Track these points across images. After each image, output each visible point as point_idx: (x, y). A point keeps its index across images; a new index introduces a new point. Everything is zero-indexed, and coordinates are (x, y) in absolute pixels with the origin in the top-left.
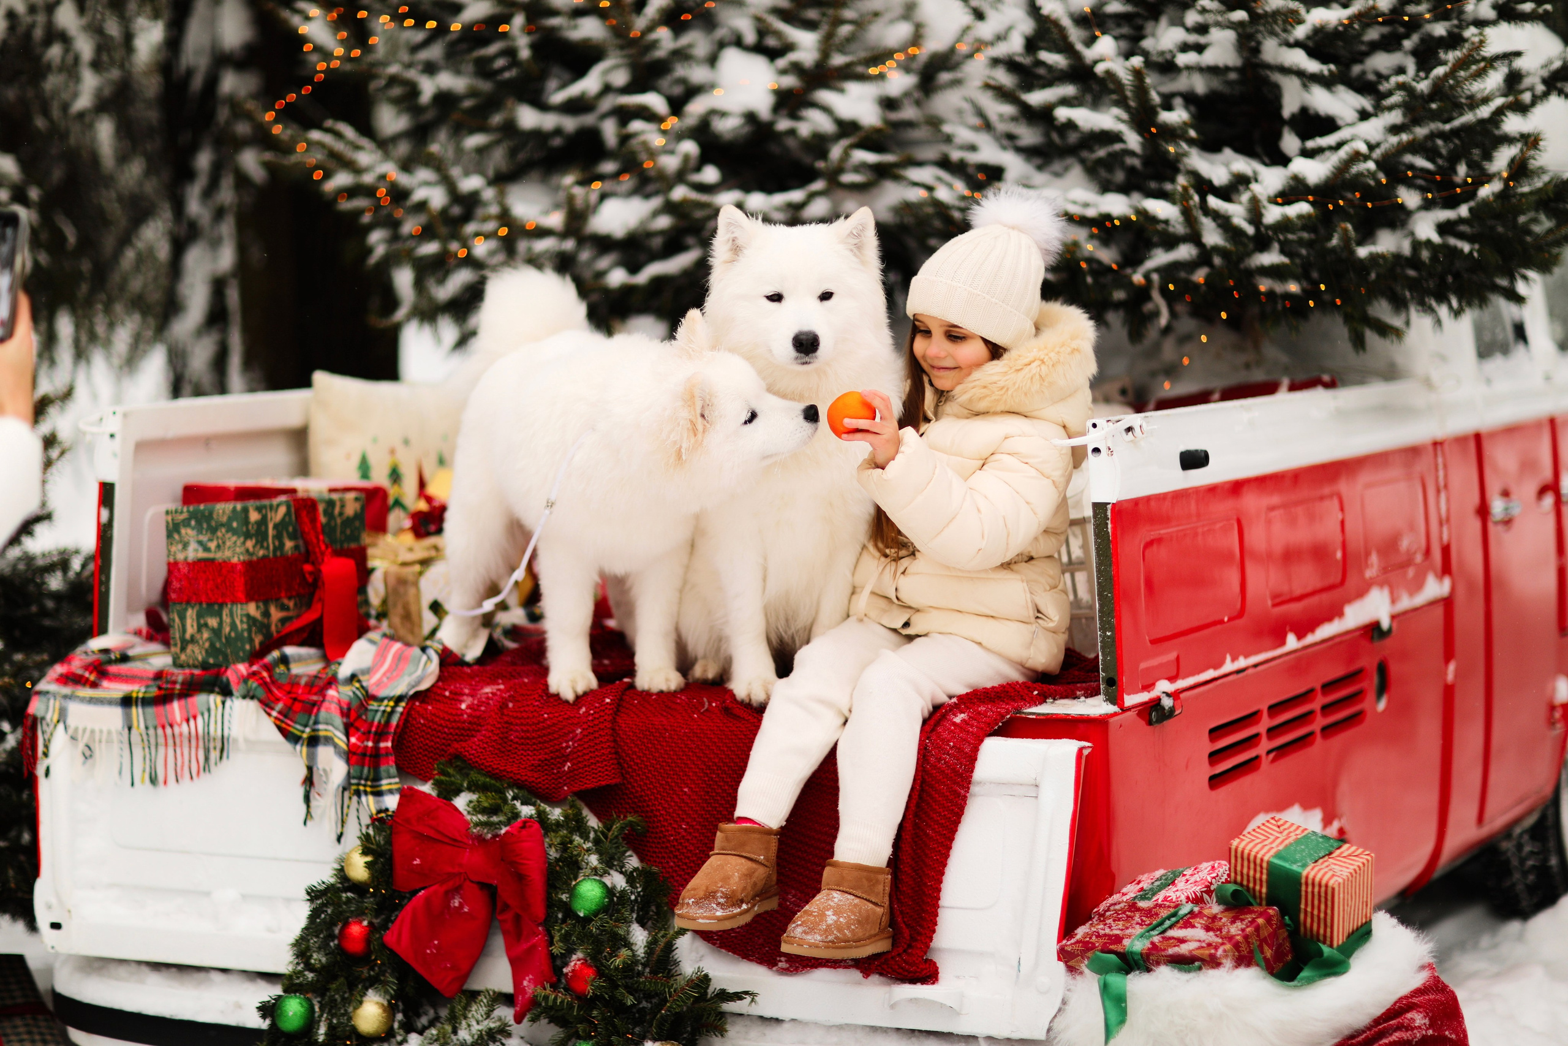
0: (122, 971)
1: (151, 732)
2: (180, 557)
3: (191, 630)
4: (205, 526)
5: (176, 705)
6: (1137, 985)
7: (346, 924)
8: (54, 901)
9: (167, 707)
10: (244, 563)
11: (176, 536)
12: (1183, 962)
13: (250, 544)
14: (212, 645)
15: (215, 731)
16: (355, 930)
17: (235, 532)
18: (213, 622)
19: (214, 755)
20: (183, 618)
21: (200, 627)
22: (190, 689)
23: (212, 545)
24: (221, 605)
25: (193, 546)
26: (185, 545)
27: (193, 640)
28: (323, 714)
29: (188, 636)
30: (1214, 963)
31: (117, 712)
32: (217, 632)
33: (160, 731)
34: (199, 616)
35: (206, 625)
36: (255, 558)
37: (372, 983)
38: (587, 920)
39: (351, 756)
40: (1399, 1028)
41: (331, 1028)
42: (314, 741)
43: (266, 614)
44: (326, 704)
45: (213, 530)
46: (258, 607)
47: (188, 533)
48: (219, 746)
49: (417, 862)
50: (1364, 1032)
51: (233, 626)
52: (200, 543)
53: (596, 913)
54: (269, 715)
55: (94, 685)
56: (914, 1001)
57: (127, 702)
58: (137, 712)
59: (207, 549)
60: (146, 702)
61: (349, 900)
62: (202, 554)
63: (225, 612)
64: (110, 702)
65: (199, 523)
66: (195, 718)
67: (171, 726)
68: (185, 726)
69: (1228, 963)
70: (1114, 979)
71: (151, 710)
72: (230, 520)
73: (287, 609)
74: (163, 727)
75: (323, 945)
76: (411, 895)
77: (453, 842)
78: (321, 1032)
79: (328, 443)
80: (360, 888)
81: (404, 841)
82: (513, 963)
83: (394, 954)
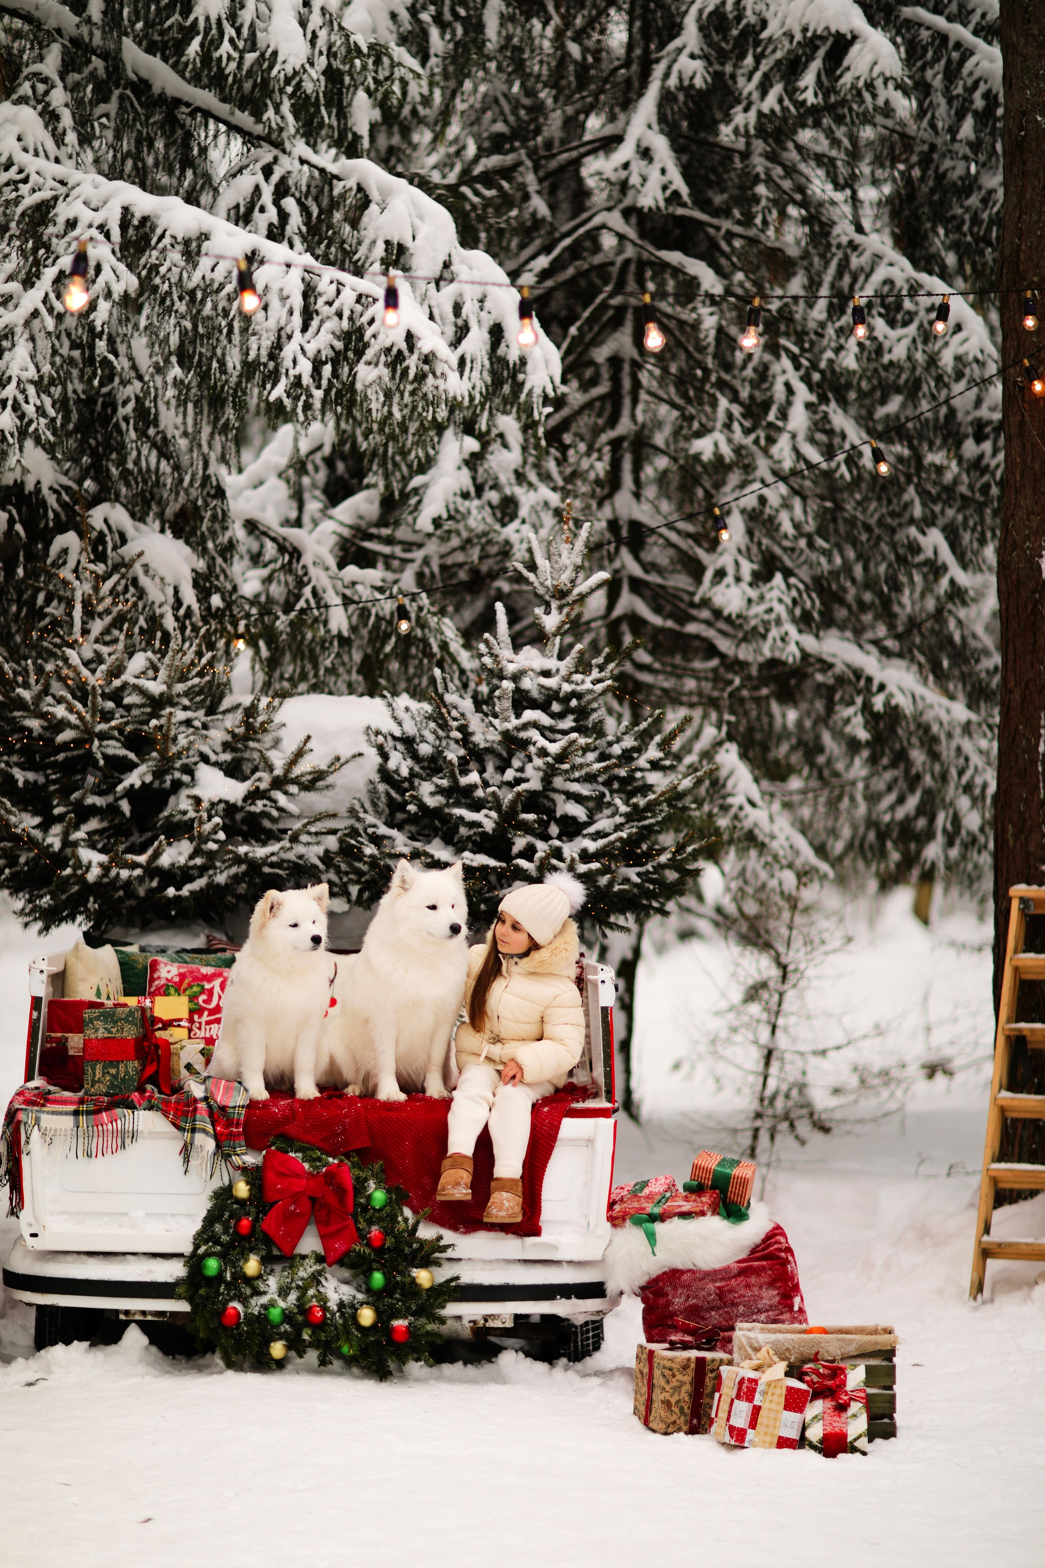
0: (69, 1258)
1: (90, 1128)
2: (93, 1036)
3: (98, 1076)
4: (109, 1020)
5: (104, 1114)
6: (659, 1227)
7: (238, 1221)
8: (32, 1221)
9: (99, 1115)
10: (135, 1039)
11: (90, 1026)
12: (685, 1215)
14: (112, 1083)
15: (129, 1127)
16: (245, 1222)
17: (130, 1023)
18: (113, 1071)
19: (128, 1141)
20: (94, 1069)
21: (105, 1074)
22: (109, 1107)
23: (114, 1030)
24: (118, 1062)
25: (101, 1030)
26: (97, 1030)
27: (99, 1081)
28: (198, 1116)
29: (96, 1078)
30: (703, 1213)
31: (71, 1119)
32: (115, 1077)
33: (95, 1128)
34: (104, 1068)
35: (108, 1072)
37: (251, 1250)
38: (381, 1210)
39: (217, 1137)
41: (232, 1274)
42: (193, 1130)
44: (197, 1110)
45: (115, 1022)
47: (99, 1024)
48: (131, 1135)
49: (279, 1186)
50: (760, 1244)
51: (127, 1073)
52: (106, 1029)
53: (384, 1207)
54: (167, 1117)
55: (43, 1105)
56: (535, 1245)
57: (76, 1113)
58: (83, 1119)
59: (109, 1032)
60: (88, 1113)
61: (237, 1208)
62: (107, 1035)
63: (121, 1066)
64: (66, 1113)
65: (106, 1018)
66: (116, 1120)
67: (102, 1125)
68: (110, 1125)
69: (709, 1213)
70: (649, 1225)
71: (91, 1117)
74: (97, 1126)
75: (226, 1231)
76: (272, 1205)
77: (298, 1176)
78: (228, 1277)
79: (82, 980)
80: (241, 1202)
81: (270, 1176)
82: (324, 1238)
83: (265, 1234)
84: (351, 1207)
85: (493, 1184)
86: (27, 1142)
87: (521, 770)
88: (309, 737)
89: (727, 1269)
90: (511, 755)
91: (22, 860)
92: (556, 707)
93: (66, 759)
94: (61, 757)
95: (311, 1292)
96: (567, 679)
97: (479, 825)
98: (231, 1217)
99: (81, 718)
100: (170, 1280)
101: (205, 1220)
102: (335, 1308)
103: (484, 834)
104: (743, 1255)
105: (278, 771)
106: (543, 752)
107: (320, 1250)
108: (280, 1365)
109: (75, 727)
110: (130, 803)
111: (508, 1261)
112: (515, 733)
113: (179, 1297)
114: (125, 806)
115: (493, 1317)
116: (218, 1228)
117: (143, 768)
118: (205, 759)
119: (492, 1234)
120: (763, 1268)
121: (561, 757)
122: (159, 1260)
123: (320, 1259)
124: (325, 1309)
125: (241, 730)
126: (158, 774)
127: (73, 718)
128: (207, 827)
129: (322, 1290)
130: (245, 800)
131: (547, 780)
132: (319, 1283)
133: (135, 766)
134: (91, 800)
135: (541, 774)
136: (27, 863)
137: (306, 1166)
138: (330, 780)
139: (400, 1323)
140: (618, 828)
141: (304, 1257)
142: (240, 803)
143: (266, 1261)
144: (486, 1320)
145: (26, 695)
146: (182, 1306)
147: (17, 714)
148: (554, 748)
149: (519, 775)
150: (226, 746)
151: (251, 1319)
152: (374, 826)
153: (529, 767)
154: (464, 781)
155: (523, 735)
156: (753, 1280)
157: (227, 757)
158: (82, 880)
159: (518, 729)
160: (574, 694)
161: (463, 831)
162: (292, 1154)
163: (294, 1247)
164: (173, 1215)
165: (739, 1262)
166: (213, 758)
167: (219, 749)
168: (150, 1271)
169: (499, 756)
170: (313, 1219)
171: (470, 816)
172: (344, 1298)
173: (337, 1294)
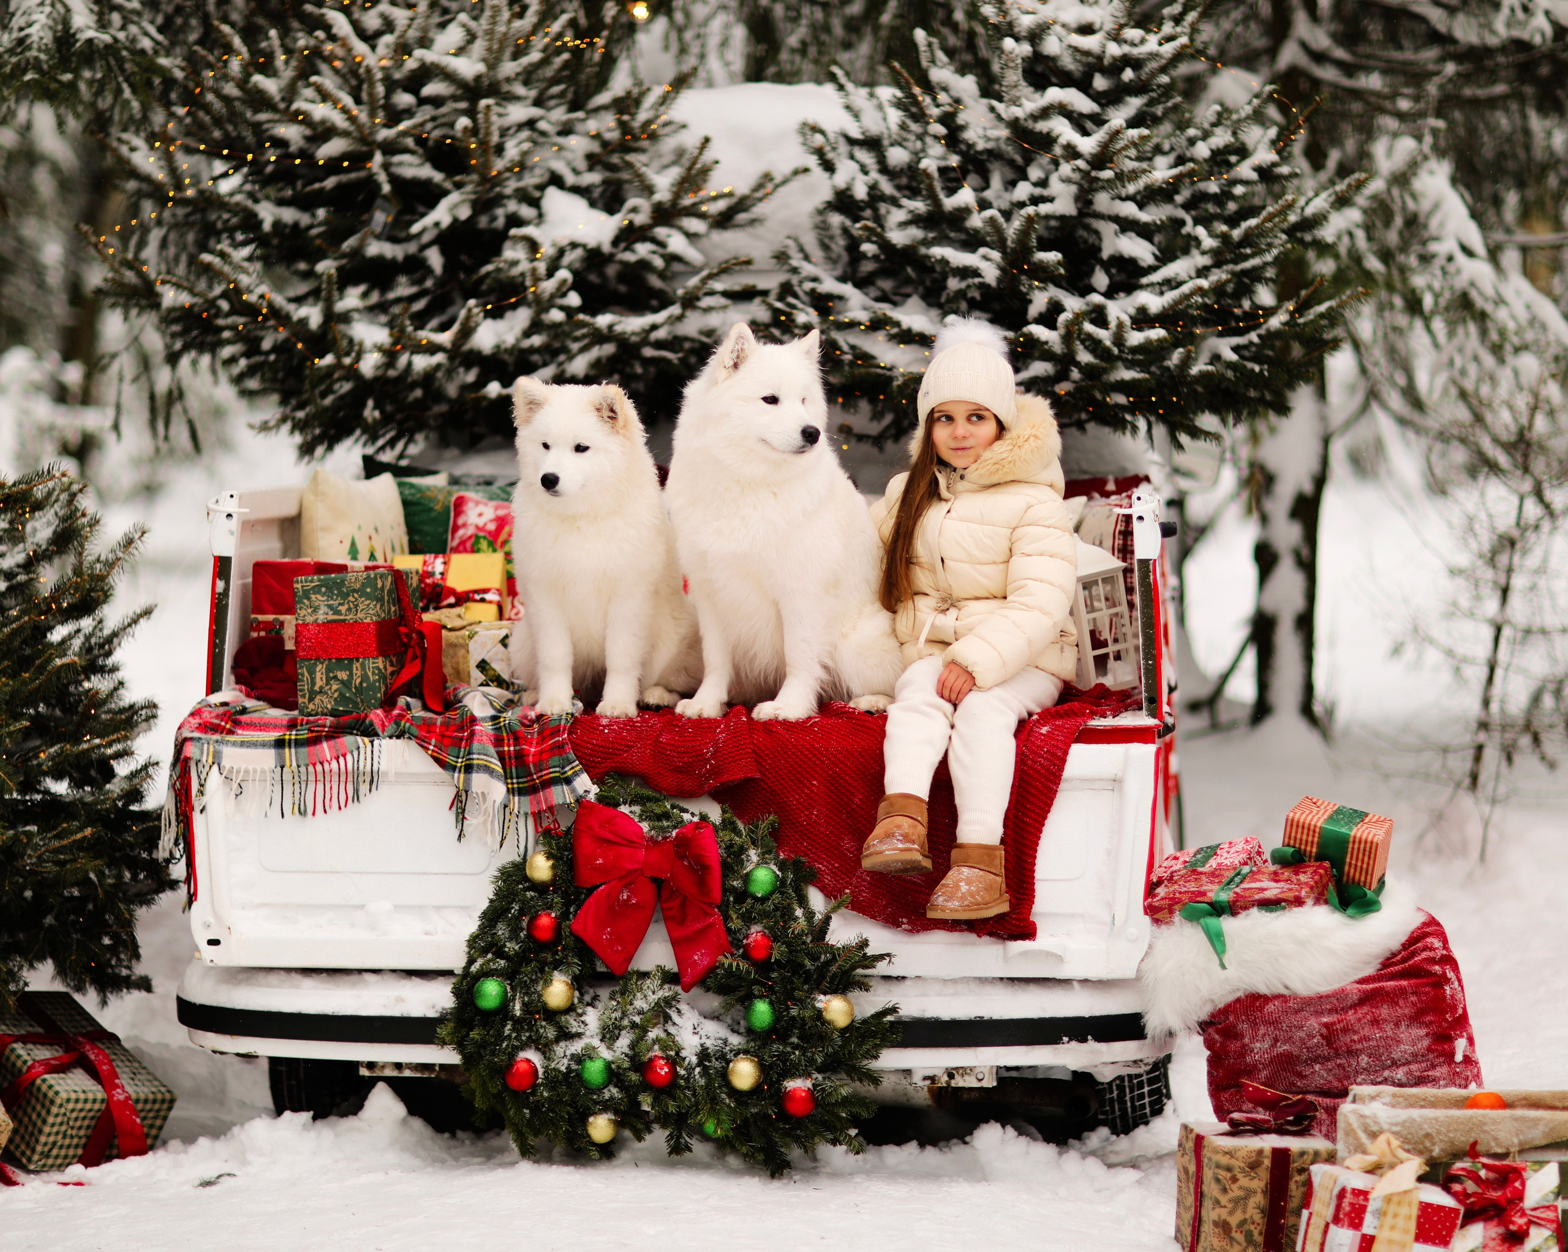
0: (273, 978)
1: (303, 769)
2: (310, 619)
3: (319, 683)
4: (334, 591)
5: (325, 745)
6: (1228, 924)
7: (534, 919)
8: (211, 920)
9: (317, 747)
10: (377, 623)
11: (305, 602)
12: (1270, 904)
13: (378, 607)
14: (341, 695)
15: (365, 765)
16: (544, 921)
17: (368, 596)
18: (343, 675)
19: (364, 788)
20: (312, 673)
21: (330, 680)
22: (335, 733)
23: (344, 609)
24: (351, 660)
25: (323, 610)
26: (316, 610)
27: (321, 691)
28: (476, 746)
29: (317, 688)
30: (1299, 902)
31: (271, 753)
32: (346, 684)
33: (311, 768)
34: (329, 670)
35: (335, 678)
36: (380, 619)
37: (556, 965)
38: (764, 900)
40: (1426, 948)
41: (524, 1005)
42: (469, 769)
43: (386, 668)
44: (477, 737)
45: (345, 596)
46: (384, 661)
47: (316, 599)
48: (368, 779)
49: (600, 861)
50: (1399, 952)
51: (365, 677)
52: (330, 607)
53: (771, 893)
54: (426, 749)
55: (230, 732)
56: (1025, 954)
57: (280, 744)
58: (290, 754)
59: (336, 612)
60: (298, 743)
61: (532, 898)
62: (331, 617)
63: (356, 665)
64: (264, 745)
65: (329, 589)
66: (344, 756)
67: (322, 763)
68: (334, 764)
69: (1310, 902)
70: (1212, 921)
71: (304, 750)
72: (363, 585)
74: (314, 765)
75: (514, 936)
76: (590, 891)
77: (631, 843)
78: (517, 1009)
79: (324, 529)
80: (541, 888)
81: (586, 845)
82: (677, 944)
83: (578, 939)
84: (717, 894)
85: (954, 853)
86: (201, 793)
87: (1043, 183)
88: (707, 140)
89: (1339, 995)
90: (1029, 160)
91: (267, 345)
92: (1100, 83)
93: (339, 186)
94: (330, 182)
95: (654, 1033)
96: (1116, 37)
97: (975, 273)
98: (522, 912)
99: (352, 119)
100: (432, 1014)
101: (485, 915)
102: (694, 1060)
103: (984, 287)
104: (1370, 971)
105: (663, 195)
106: (1072, 153)
107: (671, 965)
108: (607, 1152)
109: (345, 134)
110: (443, 252)
111: (982, 981)
112: (1030, 124)
113: (443, 1043)
114: (435, 258)
115: (964, 1071)
116: (502, 930)
117: (454, 197)
118: (556, 180)
119: (955, 937)
120: (1402, 992)
121: (1101, 159)
122: (416, 981)
123: (669, 978)
124: (674, 1061)
125: (613, 135)
126: (484, 204)
127: (339, 120)
128: (548, 286)
129: (672, 1030)
130: (615, 242)
131: (1084, 199)
132: (667, 1018)
133: (445, 193)
134: (375, 248)
135: (1073, 189)
136: (275, 349)
137: (645, 826)
138: (759, 210)
139: (797, 1085)
140: (1202, 272)
141: (645, 975)
142: (607, 248)
143: (578, 983)
144: (951, 1076)
145: (270, 86)
146: (448, 1056)
147: (263, 117)
148: (1088, 145)
149: (1038, 191)
150: (593, 161)
151: (555, 1079)
152: (815, 279)
153: (1054, 180)
154: (950, 203)
155: (1042, 126)
156: (1384, 1011)
157: (593, 178)
158: (352, 373)
159: (1036, 117)
160: (1127, 61)
161: (954, 284)
162: (624, 809)
163: (629, 959)
164: (438, 908)
165: (1361, 981)
166: (570, 179)
167: (582, 165)
168: (400, 1000)
169: (1011, 163)
170: (658, 915)
171: (958, 257)
172: (709, 1043)
173: (697, 1037)
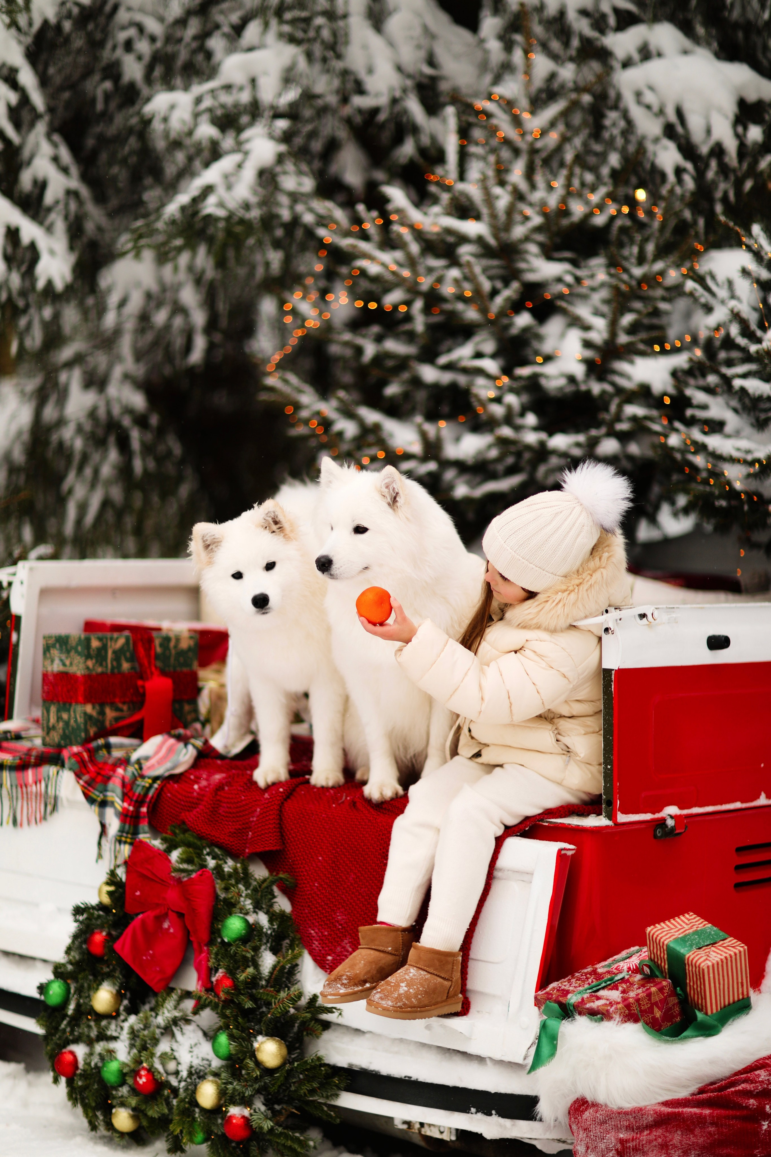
1: (14, 788)
2: (49, 669)
3: (52, 720)
4: (64, 647)
5: (30, 772)
7: (94, 934)
9: (25, 773)
10: (84, 676)
11: (48, 655)
12: (592, 1013)
13: (90, 663)
14: (64, 732)
15: (51, 790)
16: (98, 938)
17: (79, 654)
18: (65, 716)
19: (49, 808)
21: (59, 718)
23: (68, 662)
24: (70, 704)
25: (57, 662)
26: (52, 661)
28: (112, 785)
30: (609, 1016)
32: (67, 723)
33: (19, 789)
34: (57, 711)
36: (94, 673)
37: (108, 976)
38: (229, 944)
39: (124, 816)
41: (78, 1006)
42: (103, 804)
43: (102, 713)
44: (114, 779)
46: (94, 708)
47: (55, 653)
48: (53, 801)
49: (138, 893)
51: (76, 719)
52: (61, 660)
53: (235, 940)
54: (78, 782)
56: (442, 1027)
57: (1, 767)
58: (6, 776)
59: (64, 665)
60: (12, 768)
61: (99, 916)
62: (61, 668)
63: (72, 709)
66: (40, 782)
67: (26, 787)
68: (34, 787)
71: (14, 774)
72: (77, 645)
73: (121, 710)
74: (21, 787)
76: (132, 918)
77: (162, 881)
78: (71, 1008)
83: (120, 957)
89: (639, 1112)
102: (185, 1074)
104: (683, 1094)
144: (422, 1125)
151: (90, 1072)
165: (666, 1104)
173: (190, 1055)
